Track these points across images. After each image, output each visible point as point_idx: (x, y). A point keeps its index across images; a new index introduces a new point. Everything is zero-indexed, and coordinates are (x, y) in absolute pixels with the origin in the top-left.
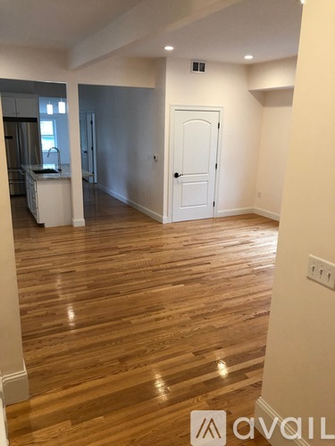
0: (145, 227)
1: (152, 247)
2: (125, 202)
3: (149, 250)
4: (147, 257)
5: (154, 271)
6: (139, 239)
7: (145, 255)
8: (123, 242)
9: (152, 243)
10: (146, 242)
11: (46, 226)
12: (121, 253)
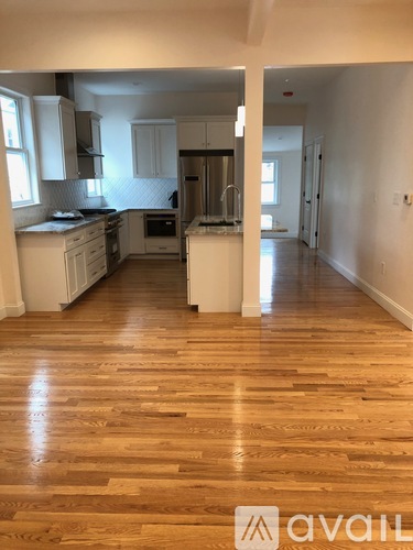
0: (372, 332)
1: (371, 384)
2: (352, 281)
3: (362, 391)
4: (351, 411)
5: (354, 457)
6: (349, 360)
7: (348, 402)
8: (313, 359)
9: (374, 374)
10: (364, 369)
11: (201, 310)
12: (297, 388)
